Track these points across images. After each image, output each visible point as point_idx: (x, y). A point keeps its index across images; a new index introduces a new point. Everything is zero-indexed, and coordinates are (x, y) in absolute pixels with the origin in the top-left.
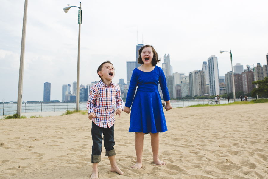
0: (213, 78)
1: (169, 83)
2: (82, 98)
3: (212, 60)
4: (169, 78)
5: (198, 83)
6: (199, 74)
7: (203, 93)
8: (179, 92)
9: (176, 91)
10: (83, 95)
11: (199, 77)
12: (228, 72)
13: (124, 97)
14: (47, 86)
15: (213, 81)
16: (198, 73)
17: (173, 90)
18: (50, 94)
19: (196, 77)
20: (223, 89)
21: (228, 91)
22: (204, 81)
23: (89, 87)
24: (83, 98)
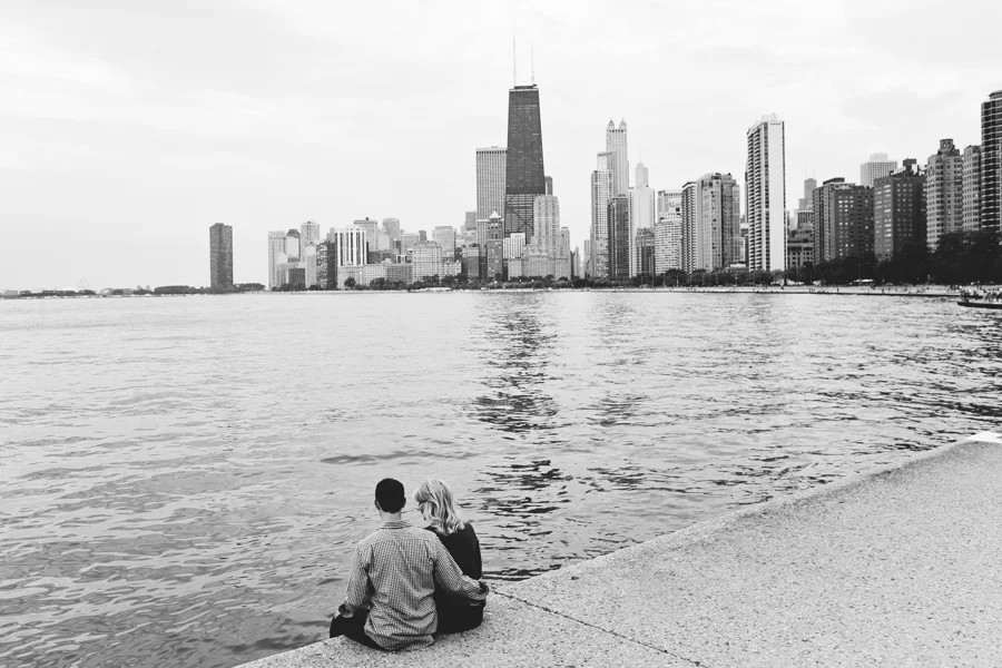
0: (764, 205)
1: (616, 223)
2: (321, 277)
3: (762, 132)
4: (615, 204)
5: (711, 222)
6: (716, 189)
7: (726, 262)
8: (648, 254)
9: (638, 254)
10: (325, 265)
11: (714, 201)
12: (824, 183)
13: (460, 271)
14: (221, 237)
15: (764, 217)
16: (711, 185)
17: (628, 248)
18: (231, 265)
19: (705, 202)
20: (805, 245)
21: (822, 254)
22: (732, 216)
23: (341, 239)
24: (325, 277)
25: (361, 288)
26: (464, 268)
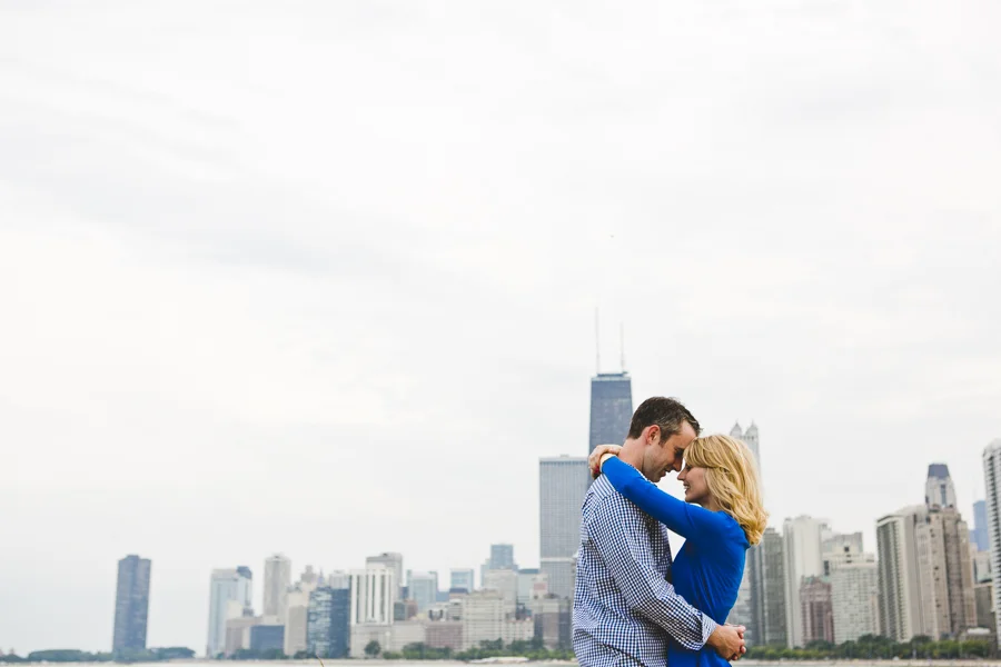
1: (764, 568)
2: (317, 639)
5: (932, 571)
6: (936, 525)
7: (957, 626)
8: (820, 614)
9: (804, 612)
10: (324, 622)
11: (934, 542)
13: (532, 634)
14: (133, 577)
16: (928, 520)
17: (783, 603)
18: (145, 617)
19: (919, 543)
22: (959, 563)
23: (358, 584)
24: (325, 640)
25: (389, 656)
26: (538, 630)
